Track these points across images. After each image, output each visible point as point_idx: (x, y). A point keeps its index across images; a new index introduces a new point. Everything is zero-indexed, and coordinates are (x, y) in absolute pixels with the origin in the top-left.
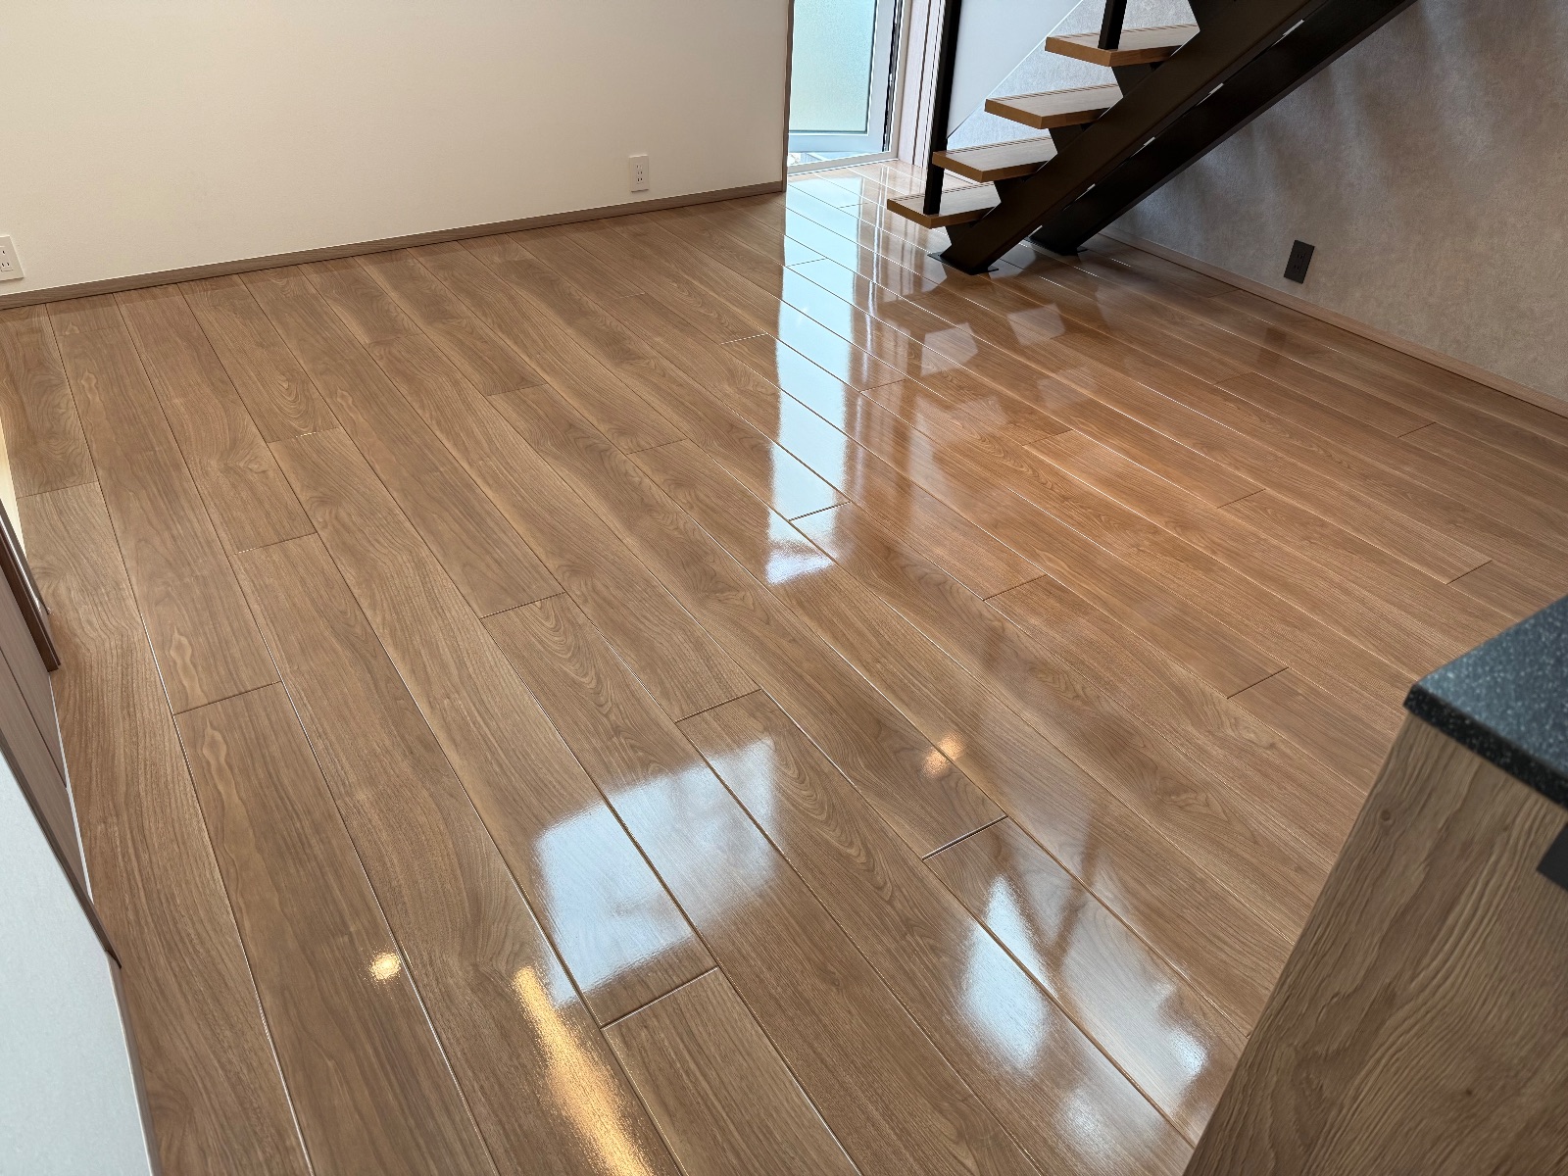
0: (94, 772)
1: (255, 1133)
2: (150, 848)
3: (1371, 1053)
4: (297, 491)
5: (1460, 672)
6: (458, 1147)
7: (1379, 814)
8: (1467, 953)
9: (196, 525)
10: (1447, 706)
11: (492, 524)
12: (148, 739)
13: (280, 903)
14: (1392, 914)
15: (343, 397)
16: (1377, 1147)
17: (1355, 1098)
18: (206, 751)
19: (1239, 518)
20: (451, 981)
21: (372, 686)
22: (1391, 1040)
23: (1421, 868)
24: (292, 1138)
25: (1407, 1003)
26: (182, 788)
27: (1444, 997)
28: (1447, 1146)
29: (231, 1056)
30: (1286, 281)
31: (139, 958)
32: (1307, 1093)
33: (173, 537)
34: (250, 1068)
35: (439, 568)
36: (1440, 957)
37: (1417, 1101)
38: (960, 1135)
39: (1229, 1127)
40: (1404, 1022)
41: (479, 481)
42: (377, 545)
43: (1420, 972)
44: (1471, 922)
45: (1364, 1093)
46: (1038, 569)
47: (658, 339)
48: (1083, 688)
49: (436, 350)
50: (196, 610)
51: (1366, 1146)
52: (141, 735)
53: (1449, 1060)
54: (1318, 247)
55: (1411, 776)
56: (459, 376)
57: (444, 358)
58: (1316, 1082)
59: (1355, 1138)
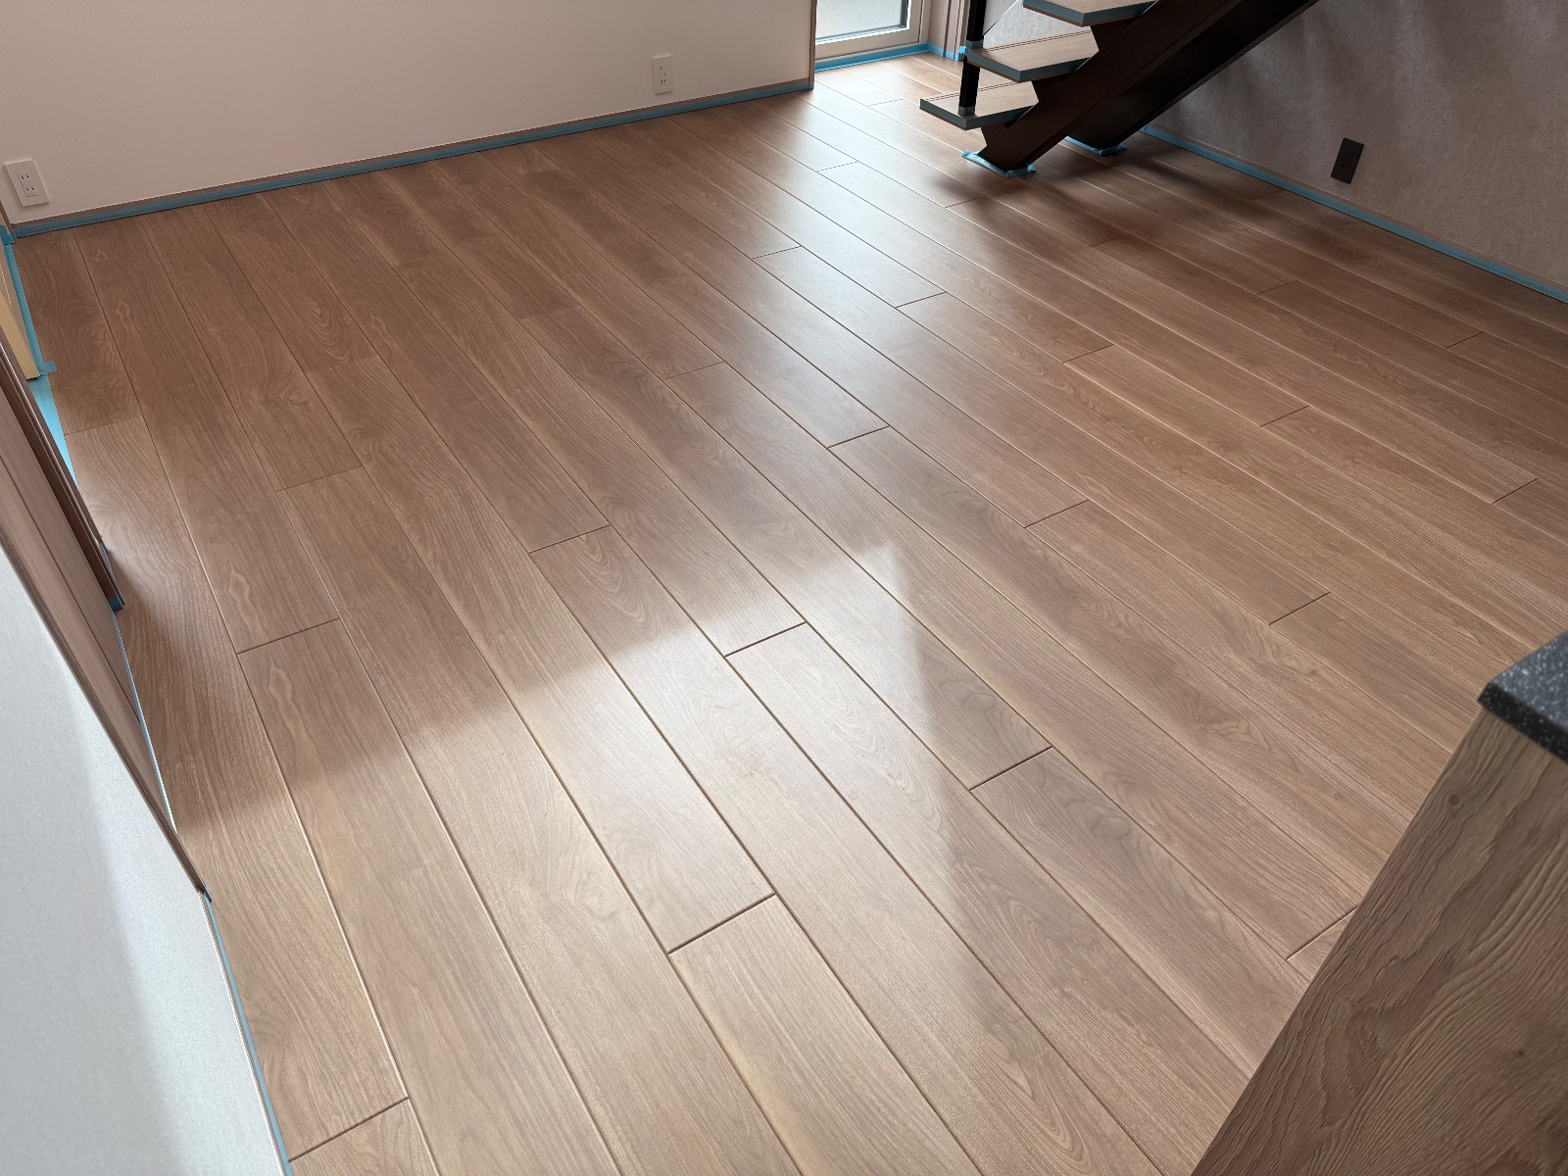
0: (167, 711)
1: (350, 1056)
2: (228, 785)
3: (1427, 1011)
4: (339, 423)
5: (1535, 669)
6: (539, 1068)
7: (1447, 798)
8: (1527, 930)
9: (243, 460)
10: (1522, 704)
11: (533, 456)
12: (215, 678)
13: (356, 838)
14: (1456, 889)
15: (376, 323)
16: (1427, 1095)
17: (1408, 1051)
18: (272, 690)
19: (1284, 437)
20: (523, 911)
21: (428, 622)
22: (1447, 1001)
23: (1487, 850)
24: (386, 1062)
25: (1465, 970)
26: (252, 726)
27: (1502, 967)
28: (1496, 1099)
29: (321, 984)
30: (1333, 181)
31: (227, 892)
32: (1362, 1044)
33: (221, 472)
34: (340, 995)
35: (485, 501)
36: (1501, 930)
37: (1470, 1057)
38: (1012, 1054)
39: (1282, 1068)
40: (1460, 987)
41: (518, 410)
42: (423, 479)
43: (1479, 944)
44: (1532, 902)
45: (1417, 1046)
46: (1081, 495)
47: (688, 254)
48: (1126, 616)
49: (466, 271)
50: (251, 547)
51: (1416, 1094)
52: (208, 674)
53: (1504, 1023)
54: (1368, 145)
55: (1482, 765)
56: (490, 299)
57: (475, 280)
58: (1370, 1033)
59: (1406, 1086)
